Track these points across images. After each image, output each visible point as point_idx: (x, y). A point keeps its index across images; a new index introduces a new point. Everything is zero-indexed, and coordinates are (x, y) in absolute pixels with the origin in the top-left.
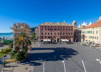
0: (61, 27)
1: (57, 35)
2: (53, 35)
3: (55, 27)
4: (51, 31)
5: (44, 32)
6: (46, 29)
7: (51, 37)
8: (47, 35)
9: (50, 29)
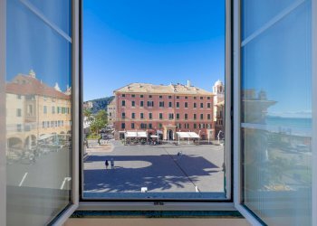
0: (178, 97)
1: (166, 119)
2: (156, 119)
3: (161, 97)
4: (150, 107)
5: (129, 109)
6: (133, 102)
7: (148, 126)
8: (138, 119)
9: (145, 104)
